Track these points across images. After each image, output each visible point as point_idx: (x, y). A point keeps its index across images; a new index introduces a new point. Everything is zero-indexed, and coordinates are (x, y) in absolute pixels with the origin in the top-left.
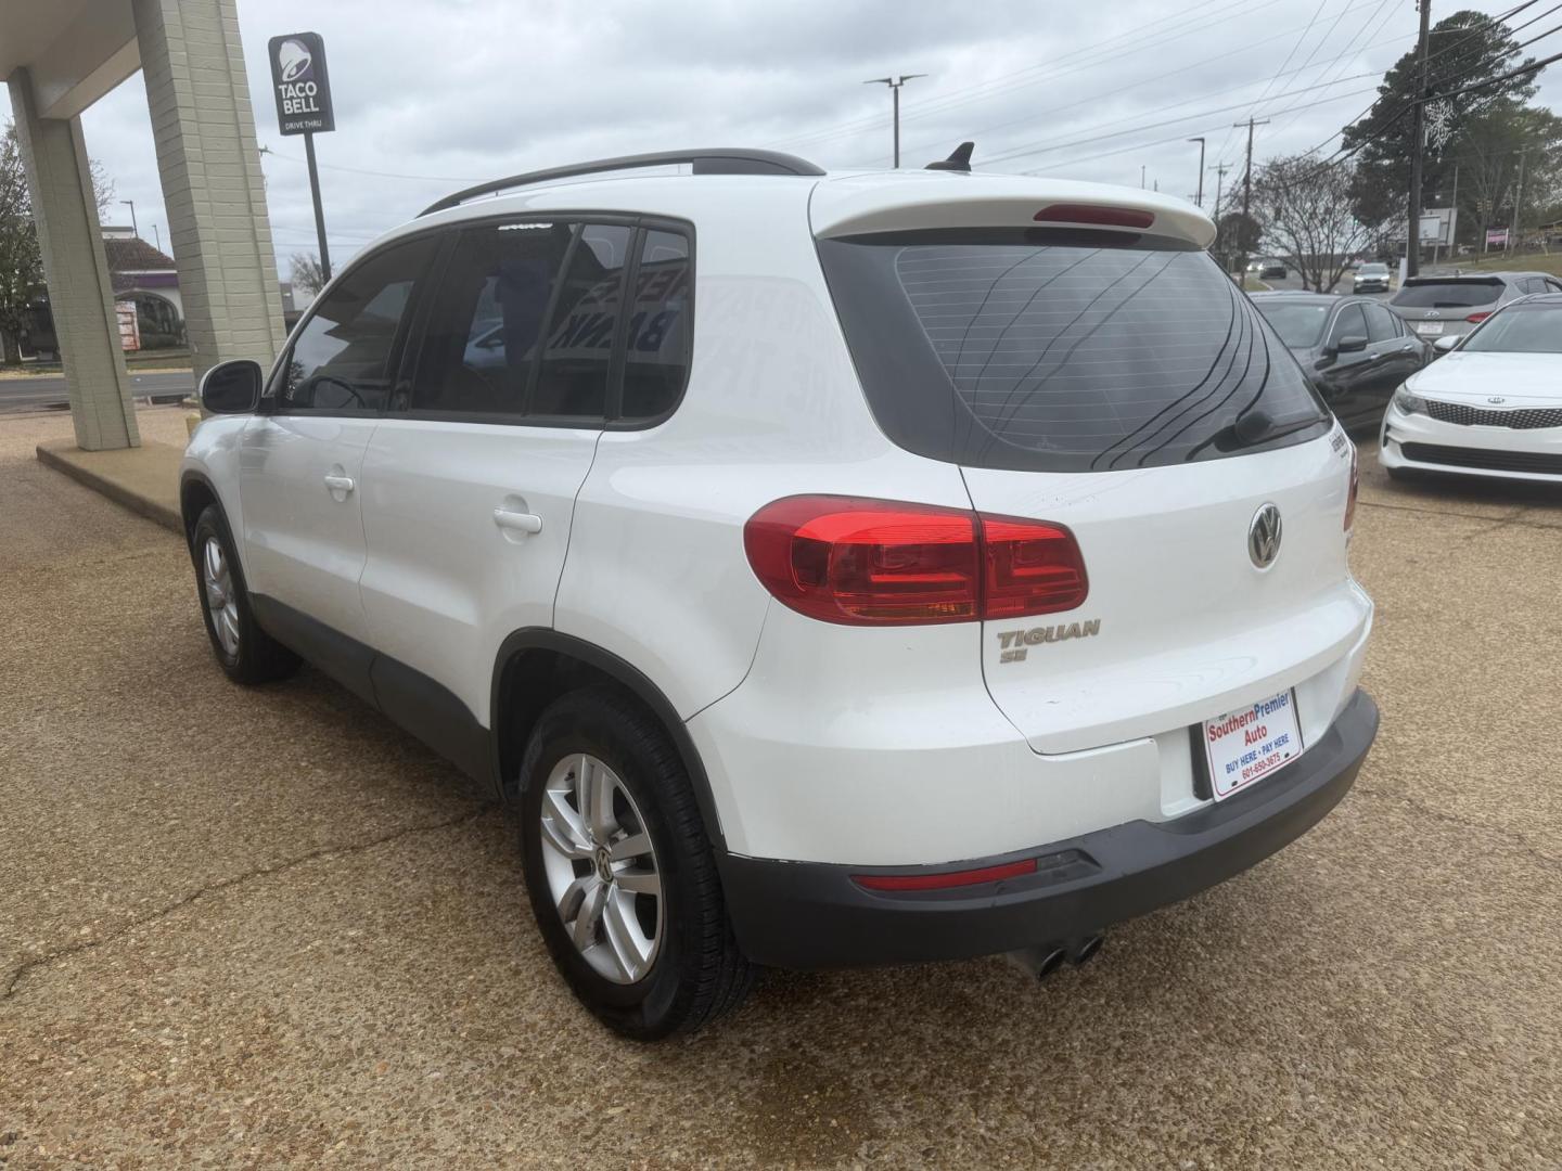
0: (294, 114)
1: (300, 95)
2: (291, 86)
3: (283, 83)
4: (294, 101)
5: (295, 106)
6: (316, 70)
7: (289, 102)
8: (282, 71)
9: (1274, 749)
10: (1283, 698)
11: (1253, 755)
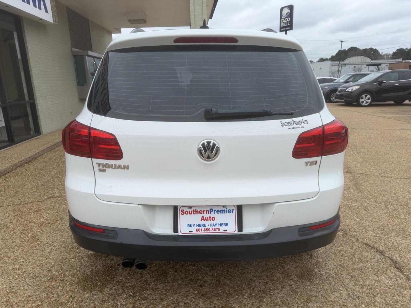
0: (283, 27)
1: (286, 21)
2: (284, 19)
3: (282, 19)
4: (284, 23)
5: (284, 24)
6: (291, 15)
7: (283, 24)
8: (282, 16)
9: (217, 227)
10: (229, 211)
11: (204, 225)
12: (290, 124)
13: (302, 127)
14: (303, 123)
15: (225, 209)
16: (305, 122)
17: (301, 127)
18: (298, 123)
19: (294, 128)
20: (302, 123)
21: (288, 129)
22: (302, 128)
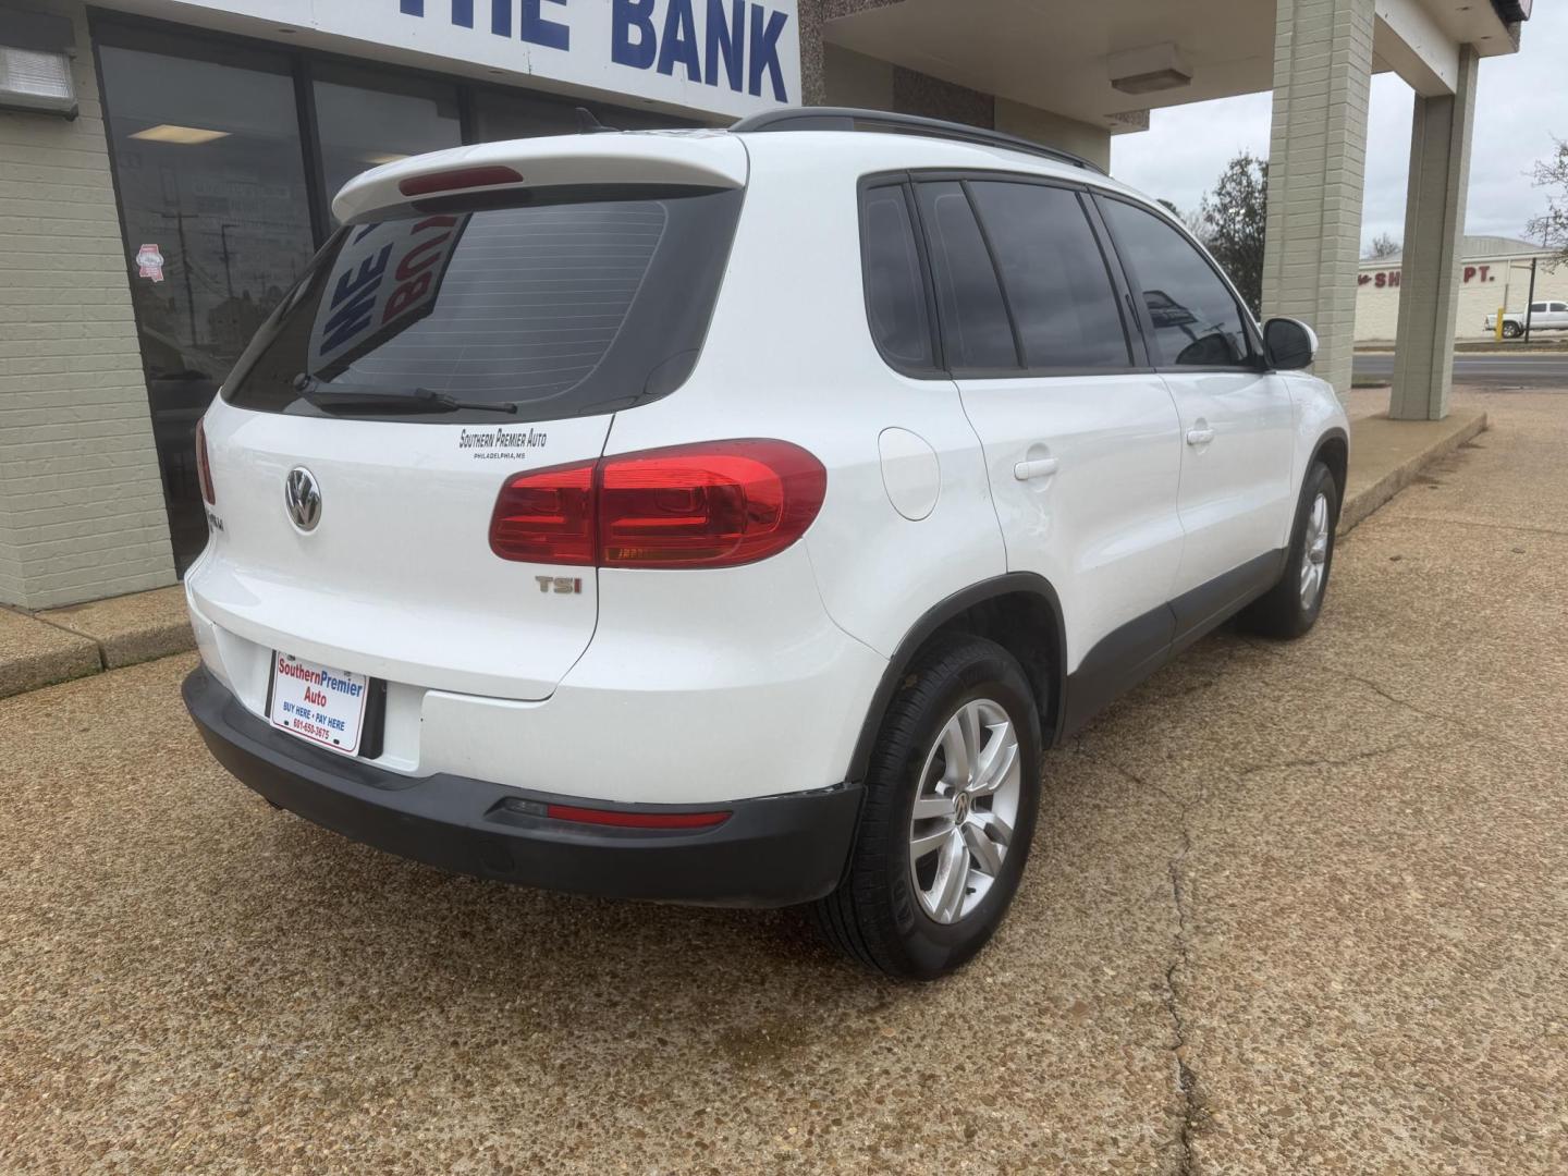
9: (325, 726)
10: (353, 690)
11: (306, 713)
12: (488, 440)
13: (518, 456)
14: (530, 442)
15: (345, 679)
16: (538, 440)
17: (515, 455)
18: (511, 442)
19: (493, 456)
20: (526, 442)
21: (476, 456)
22: (518, 459)
